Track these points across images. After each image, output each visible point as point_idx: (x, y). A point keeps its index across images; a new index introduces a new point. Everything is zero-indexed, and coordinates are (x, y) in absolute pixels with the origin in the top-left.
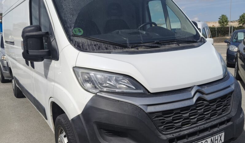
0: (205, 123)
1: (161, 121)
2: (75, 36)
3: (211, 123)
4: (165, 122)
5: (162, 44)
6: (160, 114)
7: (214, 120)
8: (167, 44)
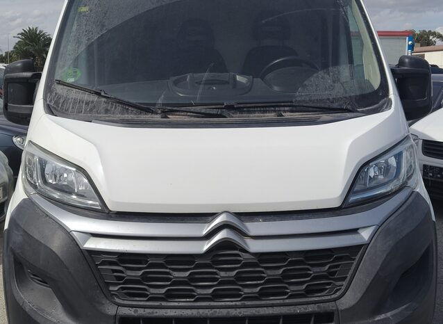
0: (236, 305)
1: (115, 274)
2: (60, 83)
3: (258, 309)
4: (123, 278)
5: (244, 111)
6: (114, 259)
7: (273, 306)
8: (260, 111)
